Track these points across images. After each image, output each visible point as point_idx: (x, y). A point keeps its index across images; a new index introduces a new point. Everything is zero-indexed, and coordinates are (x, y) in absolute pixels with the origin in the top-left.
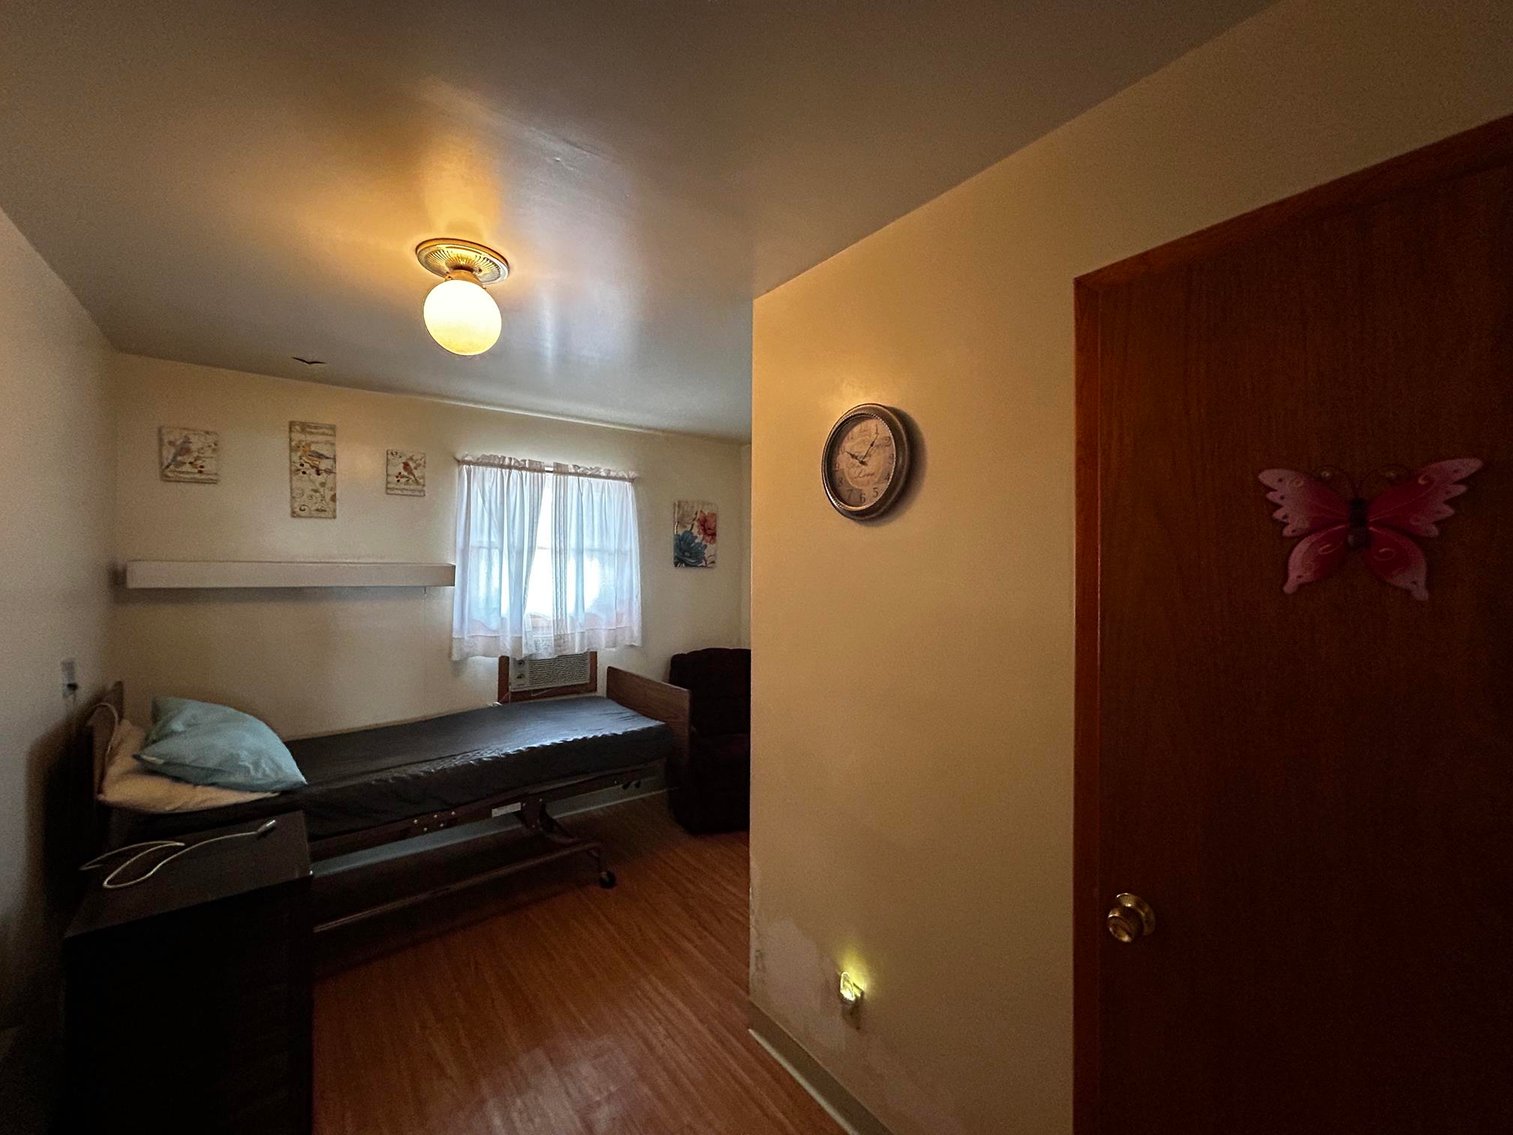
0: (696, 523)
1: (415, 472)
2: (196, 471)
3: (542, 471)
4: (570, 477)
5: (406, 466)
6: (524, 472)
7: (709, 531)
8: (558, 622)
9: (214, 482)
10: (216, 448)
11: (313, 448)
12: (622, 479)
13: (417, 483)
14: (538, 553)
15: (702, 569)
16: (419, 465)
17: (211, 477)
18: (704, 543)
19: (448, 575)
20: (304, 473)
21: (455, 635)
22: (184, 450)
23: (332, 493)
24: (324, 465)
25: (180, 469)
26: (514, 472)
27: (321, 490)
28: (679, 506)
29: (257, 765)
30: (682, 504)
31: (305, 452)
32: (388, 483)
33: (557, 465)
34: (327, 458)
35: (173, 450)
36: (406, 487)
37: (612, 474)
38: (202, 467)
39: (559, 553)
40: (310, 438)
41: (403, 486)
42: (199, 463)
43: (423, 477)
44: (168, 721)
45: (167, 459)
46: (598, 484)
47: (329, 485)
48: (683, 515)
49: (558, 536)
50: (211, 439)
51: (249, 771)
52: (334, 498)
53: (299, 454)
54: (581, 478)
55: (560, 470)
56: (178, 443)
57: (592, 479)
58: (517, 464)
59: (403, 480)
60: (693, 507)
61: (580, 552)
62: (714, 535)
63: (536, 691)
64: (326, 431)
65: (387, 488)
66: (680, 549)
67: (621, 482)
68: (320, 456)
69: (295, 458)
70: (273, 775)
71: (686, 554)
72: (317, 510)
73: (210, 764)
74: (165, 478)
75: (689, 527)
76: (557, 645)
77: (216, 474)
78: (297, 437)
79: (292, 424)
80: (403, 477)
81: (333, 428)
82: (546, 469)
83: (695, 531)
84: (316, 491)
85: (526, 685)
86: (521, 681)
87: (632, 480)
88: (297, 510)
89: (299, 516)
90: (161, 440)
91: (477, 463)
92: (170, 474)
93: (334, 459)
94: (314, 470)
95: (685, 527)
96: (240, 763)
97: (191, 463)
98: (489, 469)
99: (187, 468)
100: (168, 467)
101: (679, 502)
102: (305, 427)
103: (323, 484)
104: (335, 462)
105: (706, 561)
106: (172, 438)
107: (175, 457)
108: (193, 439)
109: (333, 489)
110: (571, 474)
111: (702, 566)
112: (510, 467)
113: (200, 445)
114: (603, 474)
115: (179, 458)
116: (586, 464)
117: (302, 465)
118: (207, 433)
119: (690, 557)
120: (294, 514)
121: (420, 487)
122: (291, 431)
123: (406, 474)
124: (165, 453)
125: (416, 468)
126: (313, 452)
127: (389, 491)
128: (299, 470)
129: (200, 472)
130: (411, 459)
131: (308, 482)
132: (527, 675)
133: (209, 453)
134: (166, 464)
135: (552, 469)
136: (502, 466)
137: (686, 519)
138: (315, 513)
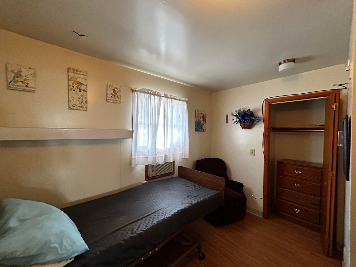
0: (201, 117)
1: (117, 93)
2: (25, 85)
3: (161, 96)
4: (169, 99)
5: (114, 90)
6: (155, 96)
7: (205, 120)
8: (165, 151)
9: (34, 92)
10: (34, 75)
11: (78, 80)
12: (183, 101)
13: (118, 98)
14: (159, 126)
15: (203, 132)
16: (119, 91)
17: (32, 89)
18: (203, 124)
19: (130, 135)
20: (74, 90)
21: (133, 157)
22: (19, 75)
23: (86, 100)
24: (83, 88)
25: (15, 84)
26: (152, 96)
27: (82, 98)
28: (197, 111)
29: (61, 244)
30: (198, 110)
31: (75, 81)
32: (107, 97)
33: (165, 95)
34: (84, 85)
35: (13, 75)
36: (115, 99)
37: (181, 99)
38: (28, 84)
39: (166, 126)
40: (77, 76)
41: (113, 99)
42: (26, 82)
43: (120, 96)
44: (7, 220)
45: (10, 79)
46: (177, 102)
47: (84, 96)
48: (198, 114)
49: (165, 120)
50: (32, 71)
51: (57, 250)
52: (86, 102)
53: (72, 82)
54: (172, 100)
55: (166, 96)
56: (15, 71)
57: (175, 100)
58: (153, 93)
59: (113, 96)
60: (200, 112)
61: (172, 126)
62: (205, 121)
63: (156, 176)
64: (84, 74)
65: (107, 99)
66: (197, 125)
67: (183, 102)
68: (81, 84)
69: (71, 83)
70: (71, 249)
71: (199, 127)
72: (80, 107)
73: (34, 252)
74: (9, 88)
75: (200, 118)
76: (165, 159)
77: (35, 88)
78: (71, 74)
79: (69, 69)
80: (113, 95)
81: (86, 72)
82: (162, 96)
83: (201, 120)
84: (79, 99)
85: (155, 174)
86: (153, 173)
87: (186, 102)
88: (71, 106)
89: (72, 109)
90: (7, 69)
91: (140, 91)
92: (11, 86)
93: (87, 86)
94: (78, 90)
95: (199, 118)
96: (52, 246)
97: (22, 82)
98: (144, 94)
99: (20, 84)
100: (11, 82)
101: (197, 110)
102: (74, 70)
103: (82, 96)
104: (87, 87)
105: (203, 129)
106: (12, 69)
107: (14, 79)
108: (23, 70)
109: (86, 98)
110: (169, 98)
111: (203, 131)
112: (151, 94)
113: (27, 73)
114: (178, 99)
115: (16, 79)
116: (174, 95)
117: (73, 87)
118: (30, 68)
119: (199, 128)
120: (70, 108)
121: (119, 100)
122: (68, 72)
123: (114, 94)
124: (9, 77)
125: (118, 92)
126: (77, 81)
127: (108, 101)
128: (72, 89)
129: (27, 86)
130: (116, 88)
131: (76, 95)
132: (155, 171)
133: (31, 78)
134: (9, 81)
135: (164, 96)
136: (148, 93)
137: (199, 116)
138: (79, 108)
